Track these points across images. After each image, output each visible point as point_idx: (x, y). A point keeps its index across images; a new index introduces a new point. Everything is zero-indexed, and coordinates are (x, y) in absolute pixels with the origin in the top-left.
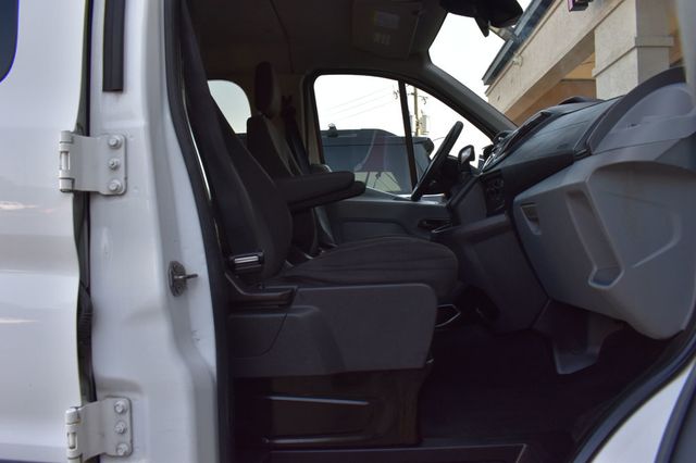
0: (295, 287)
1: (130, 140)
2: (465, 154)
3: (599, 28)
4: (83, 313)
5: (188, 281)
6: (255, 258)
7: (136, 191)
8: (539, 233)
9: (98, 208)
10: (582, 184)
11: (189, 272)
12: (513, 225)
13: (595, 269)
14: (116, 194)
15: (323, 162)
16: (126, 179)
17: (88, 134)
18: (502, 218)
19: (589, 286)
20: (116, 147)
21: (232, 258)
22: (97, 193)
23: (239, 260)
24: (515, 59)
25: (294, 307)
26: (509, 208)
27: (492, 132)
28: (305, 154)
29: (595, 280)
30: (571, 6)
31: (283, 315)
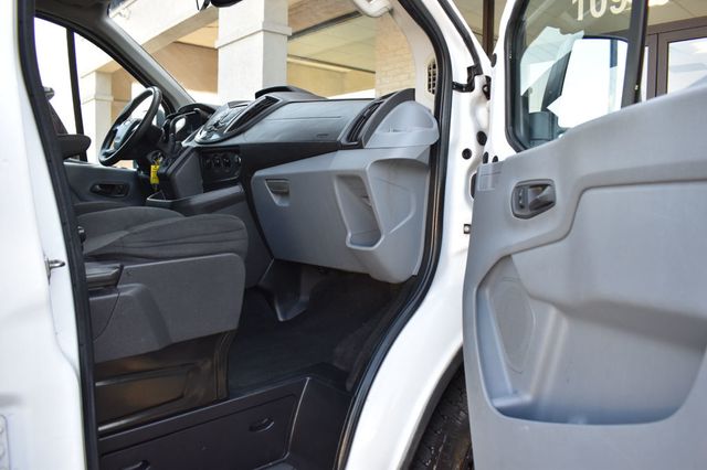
10: (362, 171)
12: (248, 196)
13: (349, 234)
19: (349, 248)
24: (121, 10)
25: (119, 287)
29: (352, 243)
31: (116, 295)
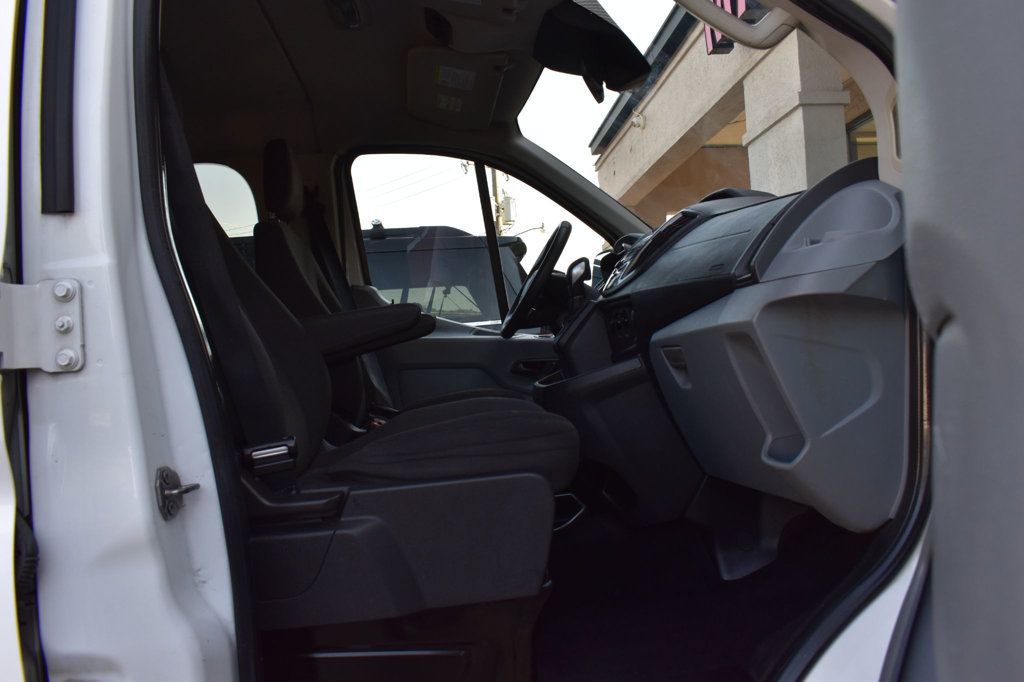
0: (345, 489)
1: (89, 287)
2: (578, 271)
3: (749, 78)
4: (24, 558)
5: (185, 496)
6: (282, 450)
7: (99, 365)
8: (689, 386)
9: (41, 394)
10: (748, 324)
11: (187, 480)
12: (650, 375)
13: (769, 439)
14: (69, 370)
15: (368, 282)
16: (83, 346)
17: (19, 280)
18: (634, 364)
19: (764, 464)
20: (66, 298)
21: (248, 451)
22: (38, 371)
23: (259, 454)
24: (634, 119)
25: (345, 518)
26: (644, 349)
27: (612, 233)
28: (341, 271)
29: (771, 455)
30: (711, 48)
31: (330, 533)
